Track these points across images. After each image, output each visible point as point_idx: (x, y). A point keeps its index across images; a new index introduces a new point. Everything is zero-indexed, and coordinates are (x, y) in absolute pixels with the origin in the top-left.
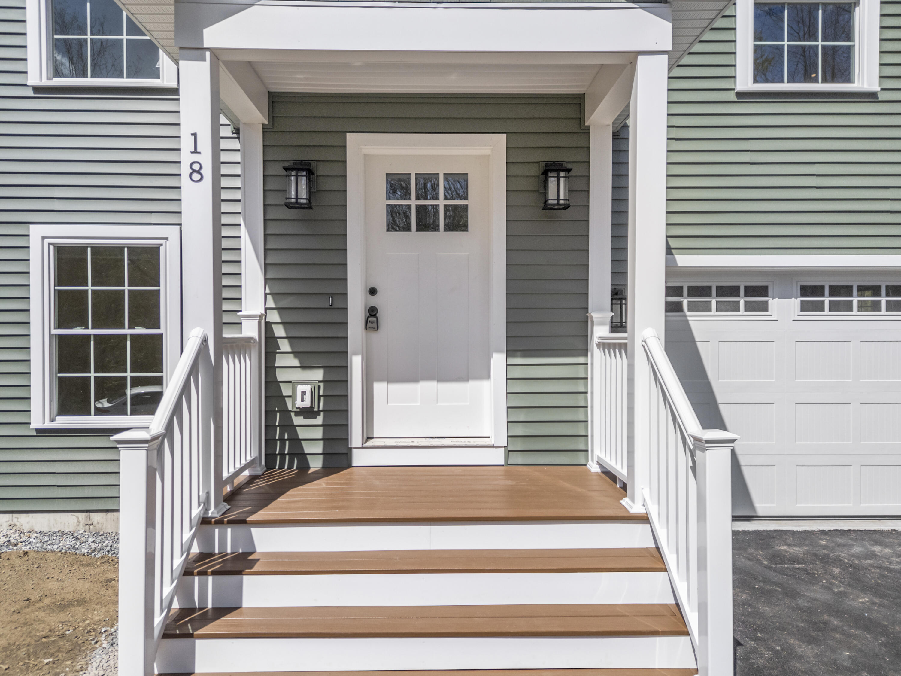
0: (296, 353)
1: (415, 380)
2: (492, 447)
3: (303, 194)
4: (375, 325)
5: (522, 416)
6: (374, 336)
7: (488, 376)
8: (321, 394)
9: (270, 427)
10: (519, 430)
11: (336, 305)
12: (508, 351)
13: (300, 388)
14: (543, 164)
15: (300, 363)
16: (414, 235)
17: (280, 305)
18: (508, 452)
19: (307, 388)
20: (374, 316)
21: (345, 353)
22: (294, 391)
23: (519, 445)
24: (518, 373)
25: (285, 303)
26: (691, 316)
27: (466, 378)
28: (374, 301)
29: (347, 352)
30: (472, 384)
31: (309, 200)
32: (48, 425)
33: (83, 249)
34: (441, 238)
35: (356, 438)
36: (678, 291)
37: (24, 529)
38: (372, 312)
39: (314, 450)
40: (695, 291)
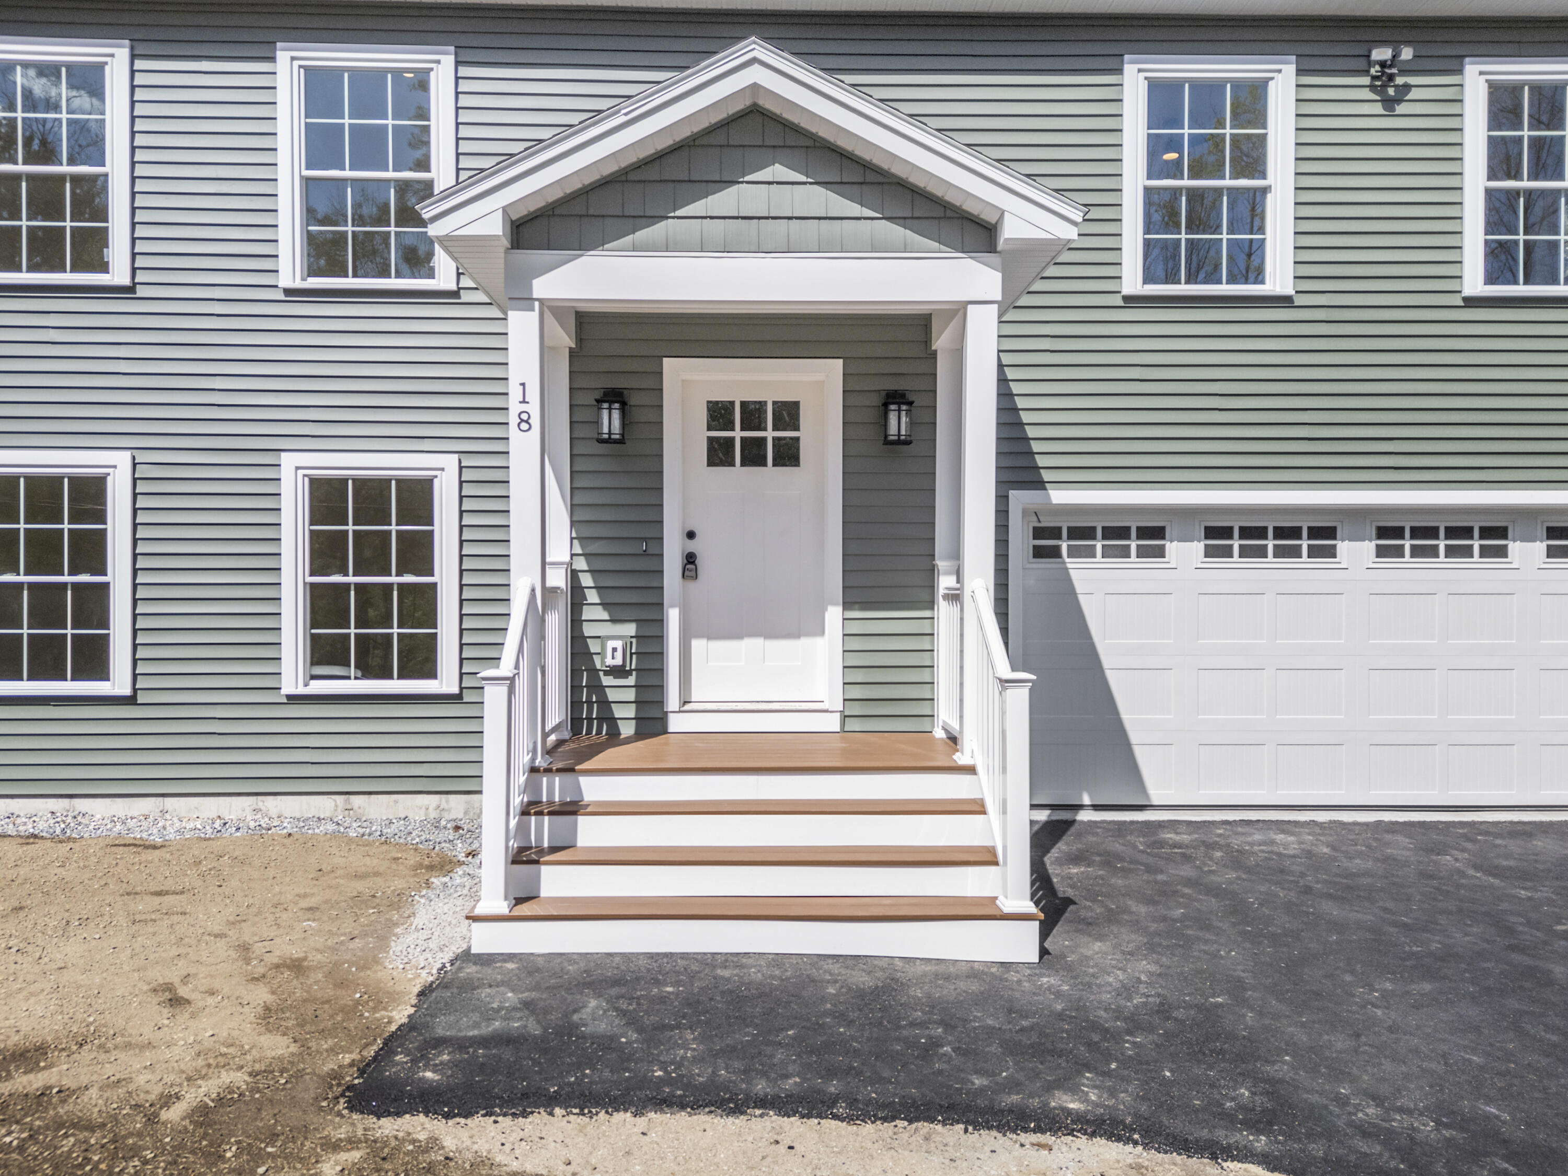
0: (604, 605)
1: (738, 636)
2: (826, 711)
3: (617, 427)
4: (693, 573)
5: (859, 676)
6: (692, 585)
7: (822, 633)
8: (633, 651)
9: (575, 688)
10: (856, 693)
11: (650, 551)
12: (844, 603)
13: (611, 644)
14: (884, 393)
15: (610, 615)
16: (738, 470)
17: (587, 552)
18: (845, 717)
19: (619, 644)
20: (693, 563)
21: (660, 606)
22: (604, 647)
23: (856, 709)
24: (855, 628)
25: (594, 548)
26: (1072, 564)
27: (797, 635)
28: (692, 546)
29: (662, 604)
30: (804, 641)
31: (623, 435)
32: (301, 690)
33: (344, 481)
34: (770, 474)
35: (672, 701)
36: (1055, 533)
37: (274, 813)
38: (690, 559)
39: (625, 713)
40: (1077, 533)
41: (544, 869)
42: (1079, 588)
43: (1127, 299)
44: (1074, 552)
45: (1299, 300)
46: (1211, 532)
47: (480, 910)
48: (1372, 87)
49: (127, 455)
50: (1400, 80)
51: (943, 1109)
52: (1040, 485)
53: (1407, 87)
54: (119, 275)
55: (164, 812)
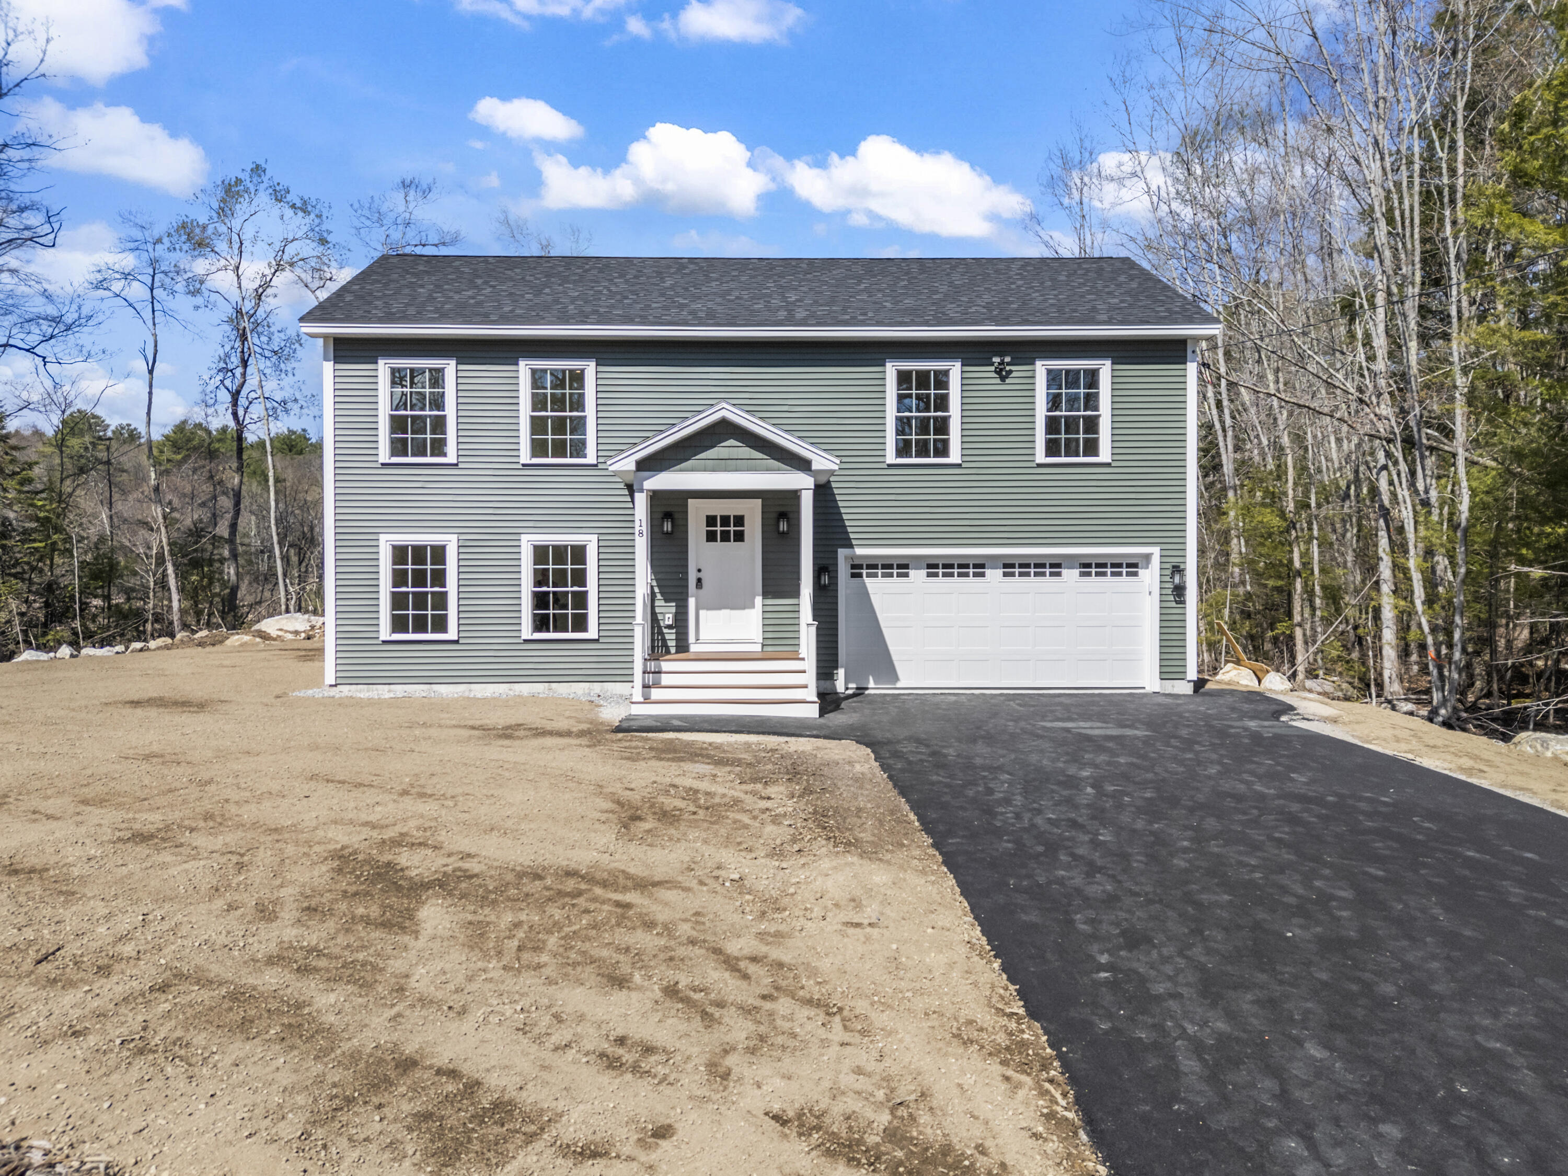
0: (666, 601)
2: (756, 643)
3: (670, 529)
4: (700, 586)
5: (771, 628)
6: (700, 591)
7: (753, 609)
8: (676, 618)
9: (653, 634)
10: (768, 635)
12: (763, 596)
13: (667, 616)
14: (778, 513)
15: (666, 604)
16: (719, 543)
17: (656, 578)
18: (763, 645)
19: (670, 616)
21: (687, 599)
22: (664, 617)
23: (768, 642)
24: (767, 607)
26: (867, 581)
27: (744, 608)
28: (700, 575)
30: (747, 611)
31: (673, 531)
32: (530, 637)
33: (548, 547)
34: (732, 544)
35: (692, 638)
36: (860, 567)
38: (699, 580)
39: (672, 643)
40: (869, 567)
41: (652, 689)
42: (871, 592)
43: (888, 464)
44: (869, 575)
45: (964, 465)
46: (929, 566)
47: (633, 701)
48: (995, 372)
49: (455, 536)
50: (1008, 368)
52: (851, 546)
53: (1011, 372)
54: (451, 458)
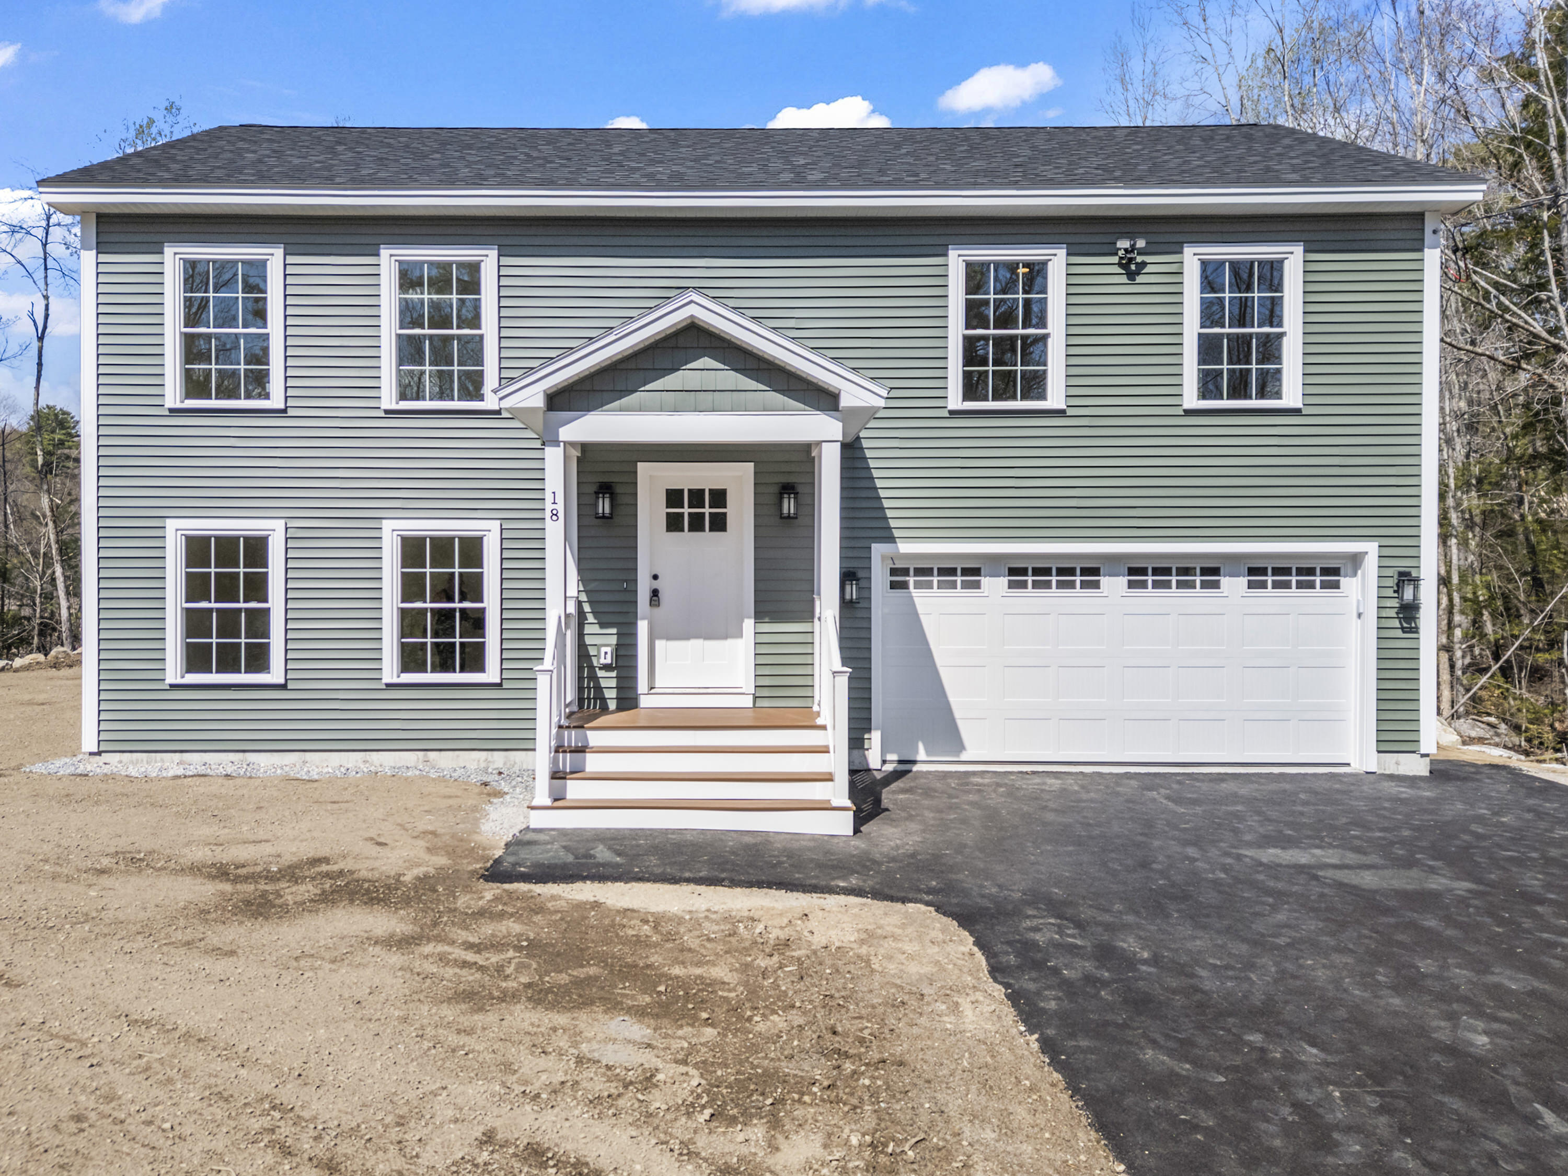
1: (687, 638)
2: (744, 694)
3: (607, 510)
4: (657, 603)
5: (767, 670)
6: (656, 610)
7: (741, 636)
8: (618, 654)
9: (580, 679)
10: (764, 681)
11: (629, 588)
13: (603, 650)
16: (686, 534)
18: (755, 698)
19: (609, 649)
20: (657, 595)
22: (599, 651)
23: (763, 693)
25: (592, 586)
26: (916, 594)
27: (725, 637)
28: (656, 584)
29: (636, 622)
30: (730, 642)
31: (611, 514)
33: (423, 539)
34: (707, 536)
35: (642, 685)
36: (905, 572)
37: (377, 763)
38: (655, 593)
39: (610, 694)
40: (919, 572)
41: (568, 782)
42: (920, 609)
43: (951, 412)
44: (918, 585)
45: (1070, 412)
46: (1013, 572)
47: (534, 803)
48: (1120, 264)
49: (282, 522)
50: (1140, 258)
51: (775, 884)
52: (891, 539)
53: (1144, 264)
54: (276, 401)
55: (305, 762)
